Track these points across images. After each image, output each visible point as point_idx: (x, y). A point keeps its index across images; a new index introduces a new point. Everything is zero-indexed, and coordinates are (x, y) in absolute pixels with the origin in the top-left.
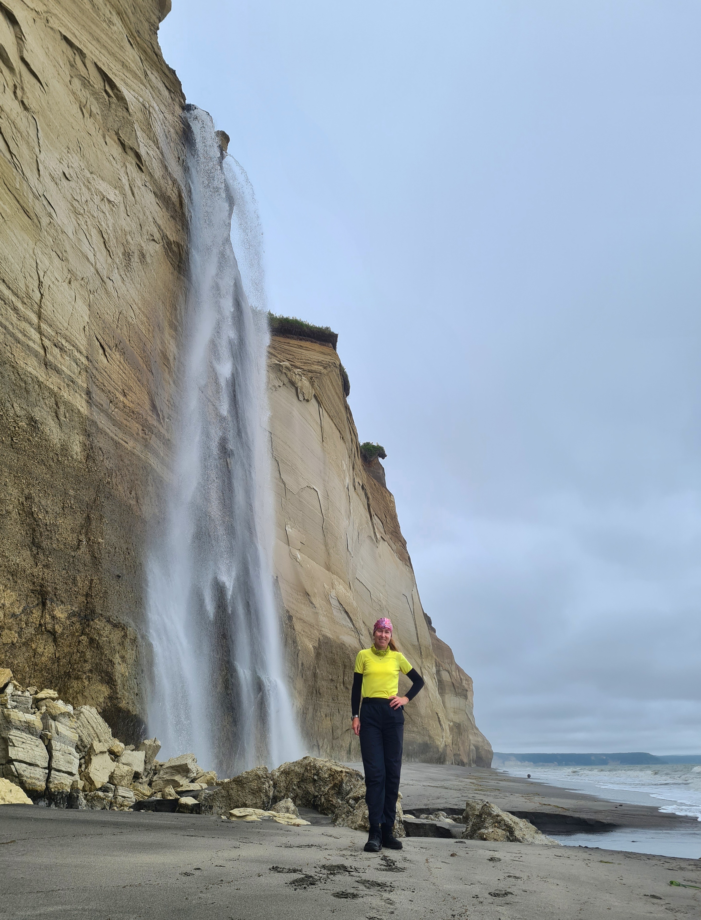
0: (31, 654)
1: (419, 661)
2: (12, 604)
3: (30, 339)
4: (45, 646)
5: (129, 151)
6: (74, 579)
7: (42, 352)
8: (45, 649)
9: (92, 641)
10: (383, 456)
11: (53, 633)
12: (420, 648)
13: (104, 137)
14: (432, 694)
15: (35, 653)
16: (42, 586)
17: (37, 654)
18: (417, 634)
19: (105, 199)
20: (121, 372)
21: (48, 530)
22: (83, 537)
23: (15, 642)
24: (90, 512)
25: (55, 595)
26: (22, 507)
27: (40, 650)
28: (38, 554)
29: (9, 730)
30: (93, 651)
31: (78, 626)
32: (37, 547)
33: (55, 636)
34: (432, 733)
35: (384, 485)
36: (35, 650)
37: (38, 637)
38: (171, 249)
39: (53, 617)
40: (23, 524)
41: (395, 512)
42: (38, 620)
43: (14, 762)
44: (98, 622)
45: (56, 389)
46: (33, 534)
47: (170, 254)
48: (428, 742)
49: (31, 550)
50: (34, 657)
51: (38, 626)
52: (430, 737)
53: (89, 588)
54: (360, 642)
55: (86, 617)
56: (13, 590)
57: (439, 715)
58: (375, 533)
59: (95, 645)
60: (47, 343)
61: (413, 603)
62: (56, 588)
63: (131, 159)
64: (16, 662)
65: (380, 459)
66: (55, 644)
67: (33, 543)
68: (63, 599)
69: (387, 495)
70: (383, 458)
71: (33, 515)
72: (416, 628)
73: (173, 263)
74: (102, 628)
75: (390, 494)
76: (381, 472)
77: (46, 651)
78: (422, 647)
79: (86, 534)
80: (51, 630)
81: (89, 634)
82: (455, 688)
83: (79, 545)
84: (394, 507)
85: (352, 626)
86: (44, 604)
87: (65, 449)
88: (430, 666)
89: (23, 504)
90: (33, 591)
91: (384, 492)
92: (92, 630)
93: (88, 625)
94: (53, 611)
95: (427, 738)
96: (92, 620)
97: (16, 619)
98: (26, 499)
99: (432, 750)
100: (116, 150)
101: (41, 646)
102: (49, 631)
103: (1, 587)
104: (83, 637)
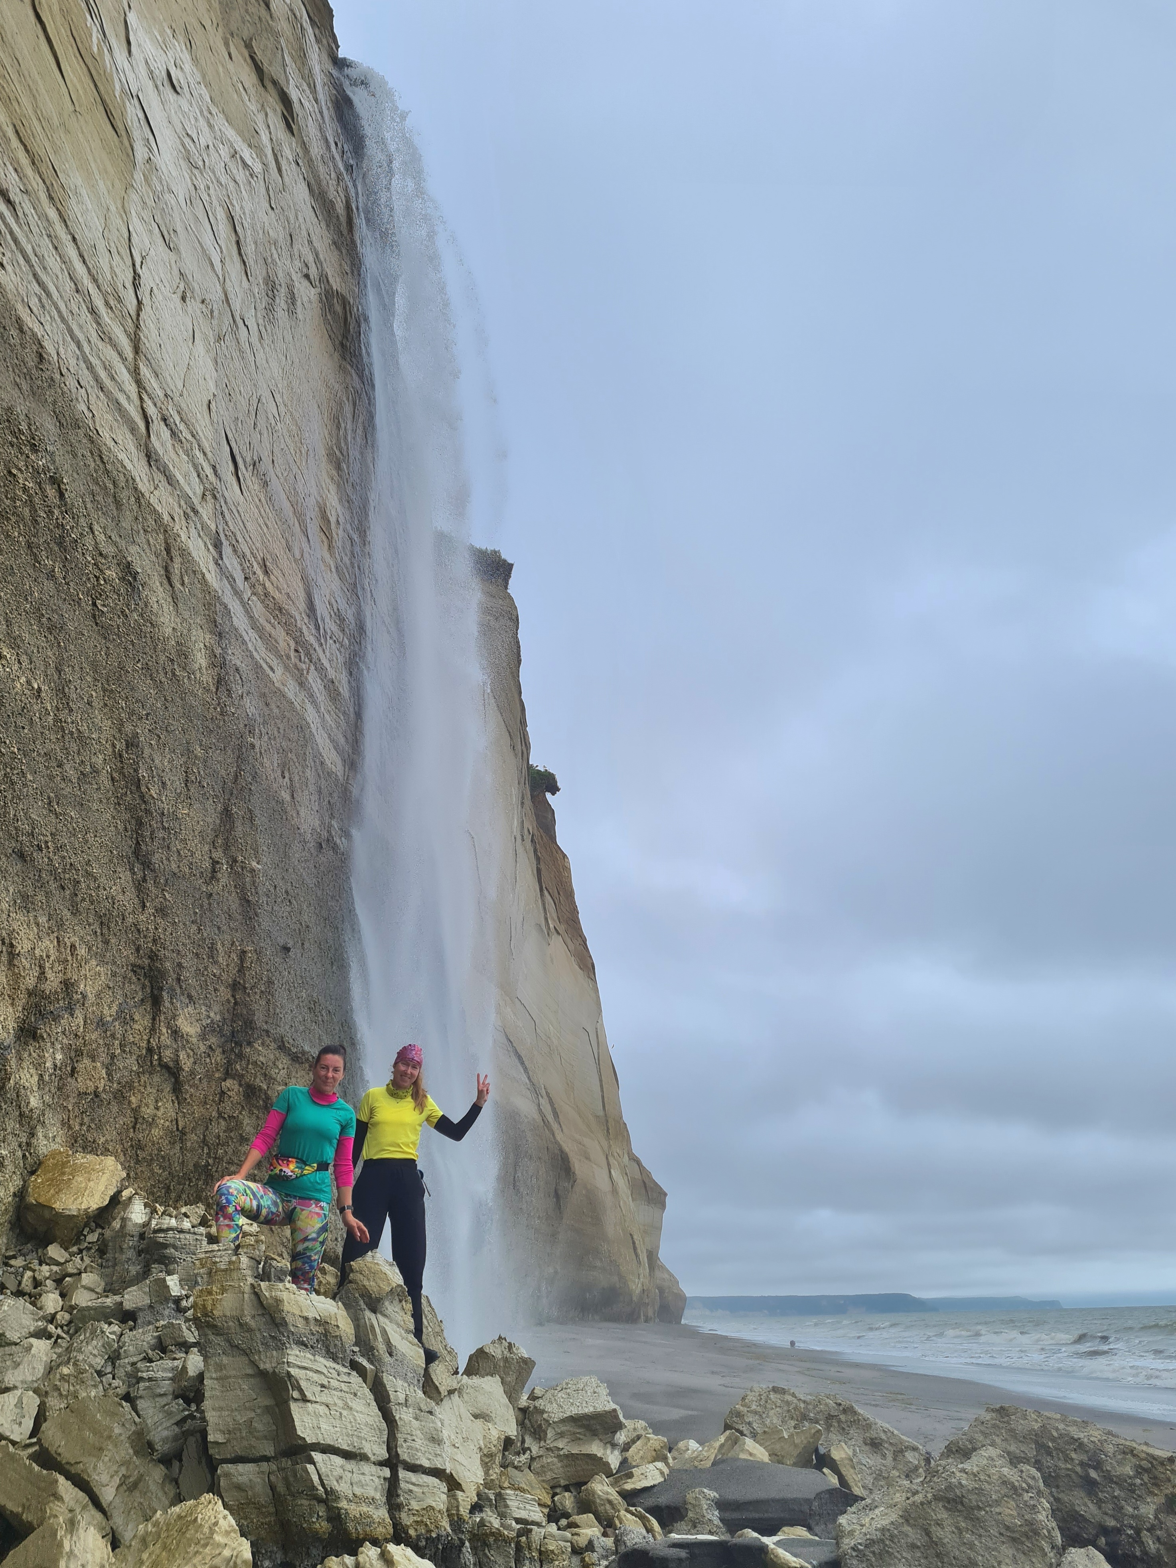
0: (129, 1120)
2: (98, 996)
3: (121, 390)
4: (157, 1101)
5: (269, 85)
6: (212, 948)
7: (142, 425)
8: (157, 1108)
9: (250, 1092)
10: (554, 789)
11: (173, 1071)
12: (607, 1121)
13: (227, 45)
14: (625, 1203)
15: (136, 1119)
16: (153, 957)
17: (140, 1120)
18: (603, 1097)
19: (238, 156)
20: (261, 521)
21: (164, 828)
22: (218, 854)
23: (101, 1089)
24: (229, 800)
25: (179, 980)
26: (119, 764)
27: (147, 1111)
28: (144, 880)
29: (281, 1347)
30: (258, 1117)
31: (218, 1057)
32: (142, 864)
33: (177, 1079)
34: (623, 1269)
35: (553, 838)
36: (136, 1111)
37: (143, 1079)
38: (331, 306)
39: (176, 1033)
40: (119, 804)
41: (571, 885)
42: (145, 1037)
43: (313, 1453)
44: (260, 1048)
45: (166, 518)
46: (137, 833)
47: (329, 317)
48: (617, 1285)
49: (132, 870)
50: (134, 1128)
51: (144, 1052)
52: (621, 1277)
53: (239, 971)
54: (540, 1109)
55: (233, 1036)
56: (102, 962)
57: (635, 1237)
58: (546, 919)
59: (261, 1102)
60: (151, 411)
61: (598, 1043)
62: (180, 965)
63: (273, 101)
64: (102, 1140)
65: (548, 795)
66: (177, 1098)
67: (137, 852)
68: (193, 993)
69: (559, 857)
70: (553, 794)
71: (138, 787)
72: (601, 1086)
74: (270, 1064)
75: (565, 856)
76: (550, 816)
77: (159, 1114)
78: (610, 1120)
79: (226, 847)
80: (171, 1064)
81: (243, 1075)
82: (646, 1191)
83: (214, 871)
84: (569, 877)
85: (527, 1081)
86: (156, 1001)
87: (183, 654)
88: (621, 1154)
89: (121, 756)
90: (135, 968)
91: (554, 851)
92: (250, 1066)
93: (240, 1056)
94: (174, 1017)
95: (615, 1278)
96: (249, 1044)
97: (105, 1032)
98: (127, 747)
99: (621, 1298)
101: (151, 1101)
102: (165, 1067)
103: (82, 951)
104: (229, 1083)
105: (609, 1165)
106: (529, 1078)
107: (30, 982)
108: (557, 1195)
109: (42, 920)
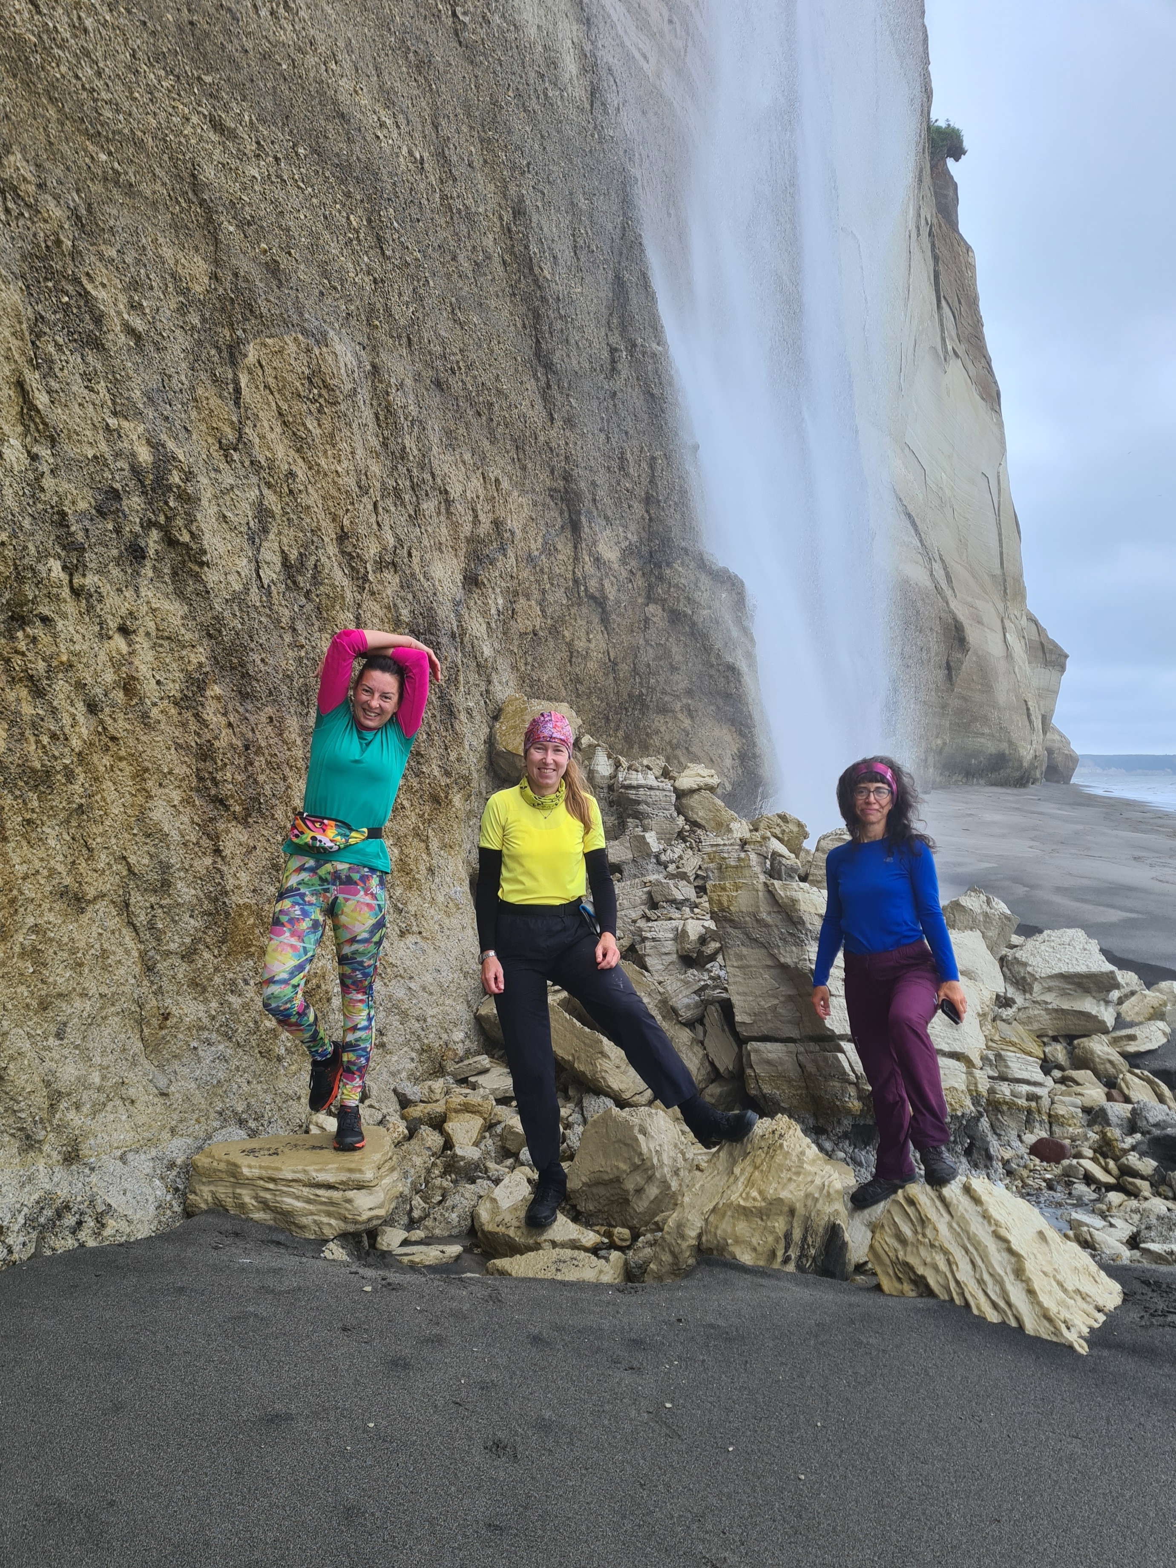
0: (565, 655)
1: (1000, 606)
2: (524, 530)
4: (588, 634)
6: (622, 458)
8: (589, 641)
9: (676, 617)
10: (958, 153)
11: (599, 601)
12: (1005, 581)
14: (1020, 667)
15: (571, 653)
16: (567, 477)
17: (575, 654)
18: (1001, 553)
21: (561, 317)
22: (615, 339)
23: (538, 627)
24: (619, 263)
25: (594, 500)
26: (508, 242)
27: (580, 645)
28: (549, 386)
30: (686, 645)
31: (640, 582)
32: (545, 367)
33: (603, 609)
34: (1014, 736)
35: (955, 224)
36: (570, 644)
37: (573, 611)
39: (597, 560)
40: (515, 295)
41: (975, 289)
42: (570, 568)
44: (680, 569)
46: (536, 328)
48: (1007, 752)
49: (535, 376)
50: (570, 661)
51: (571, 583)
52: (1010, 743)
53: (651, 482)
54: (932, 575)
55: (651, 556)
56: (523, 492)
57: (1030, 704)
58: (943, 339)
59: (687, 628)
61: (999, 490)
62: (594, 484)
64: (546, 677)
65: (950, 162)
66: (606, 628)
67: (538, 354)
68: (610, 514)
69: (961, 250)
70: (957, 160)
71: (531, 269)
72: (1000, 541)
74: (692, 585)
75: (968, 248)
76: (951, 194)
77: (592, 646)
78: (1008, 579)
79: (623, 328)
80: (597, 594)
81: (665, 600)
83: (613, 361)
84: (973, 278)
85: (919, 544)
86: (575, 527)
87: (552, 63)
88: (1018, 615)
89: (509, 230)
90: (552, 493)
91: (954, 243)
92: (672, 589)
93: (661, 578)
94: (595, 543)
95: (1004, 746)
96: (669, 565)
97: (534, 568)
98: (514, 217)
99: (1010, 764)
101: (582, 634)
102: (592, 597)
103: (505, 484)
104: (652, 608)
105: (1004, 628)
106: (921, 541)
107: (467, 529)
108: (949, 668)
109: (467, 456)
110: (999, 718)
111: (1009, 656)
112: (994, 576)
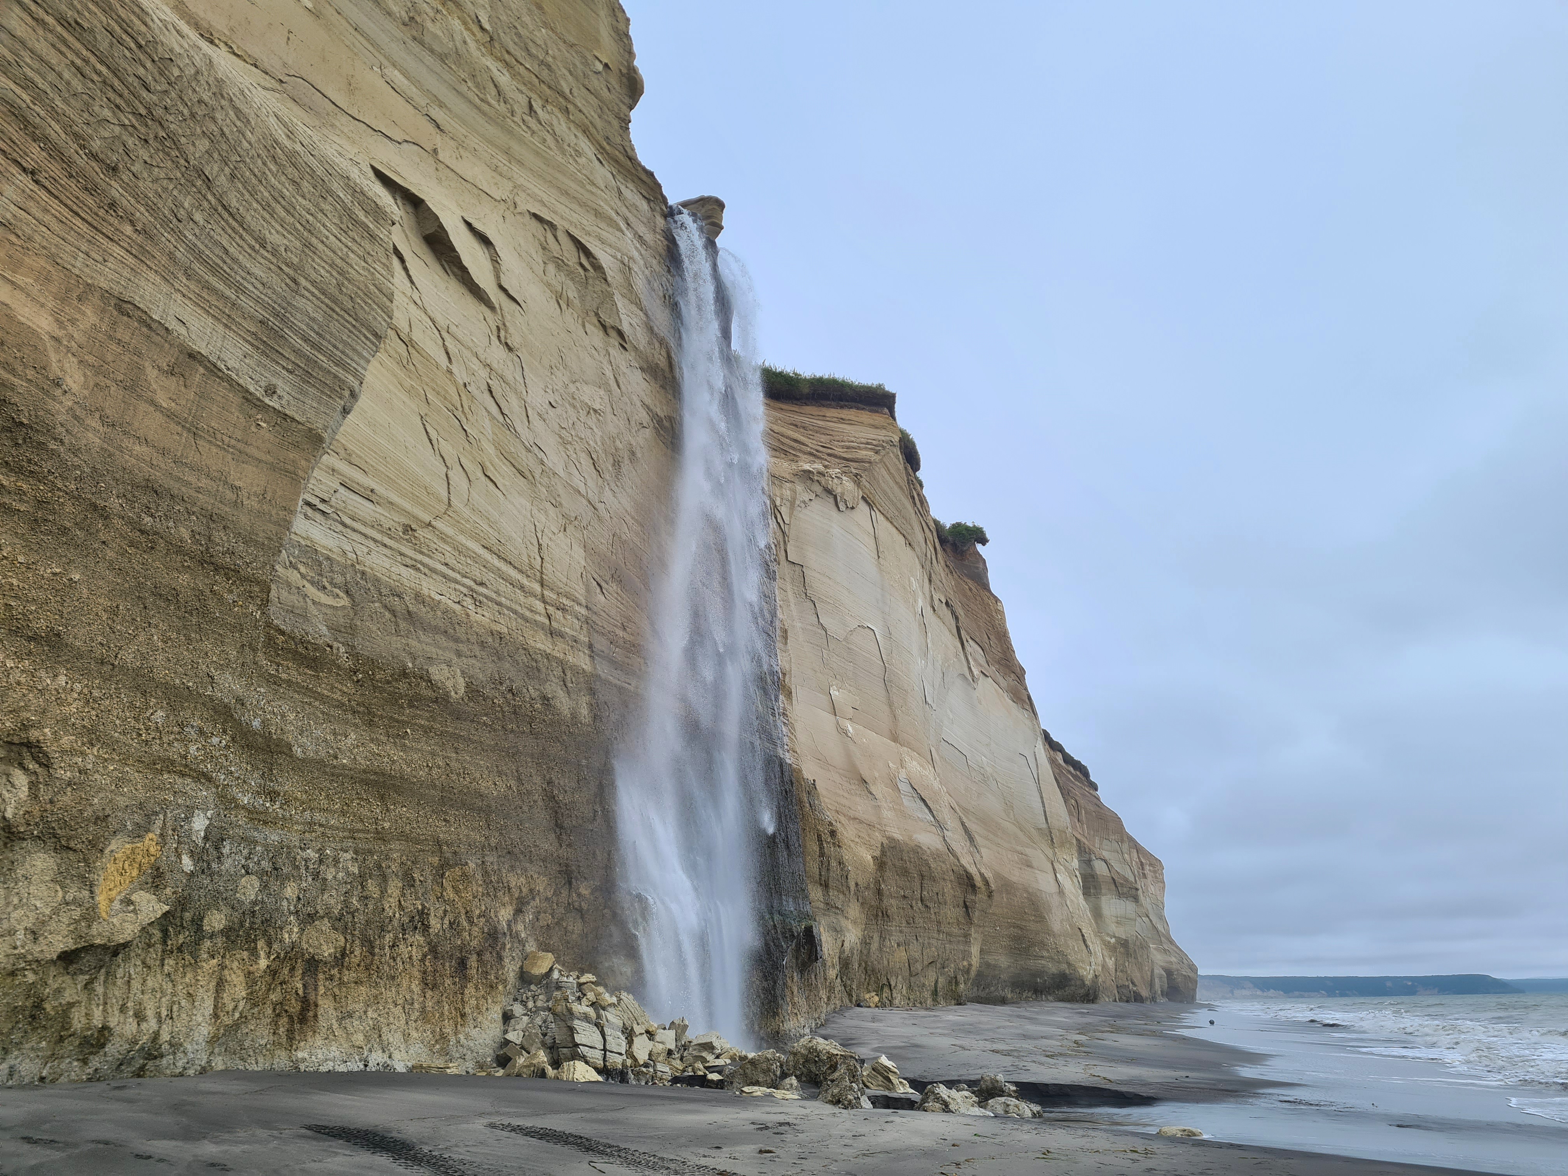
0: (563, 933)
1: (1049, 852)
2: (545, 889)
3: (536, 613)
4: (574, 923)
5: (610, 331)
6: (594, 854)
7: (547, 622)
8: (574, 926)
9: (615, 914)
10: (984, 541)
11: (580, 910)
13: (584, 326)
14: (1072, 901)
15: (566, 932)
16: (567, 866)
18: (1045, 812)
19: (591, 411)
20: (619, 604)
21: (568, 809)
22: (597, 807)
23: (550, 924)
25: (579, 872)
26: (545, 793)
27: (570, 928)
28: (561, 835)
29: (573, 1020)
32: (560, 828)
33: (582, 913)
34: (1072, 958)
35: (986, 587)
37: (567, 915)
38: (662, 426)
39: (579, 895)
40: (547, 809)
41: (1004, 626)
43: (579, 1046)
45: (562, 656)
46: (556, 817)
47: (662, 432)
48: (1067, 972)
49: (555, 833)
52: (1069, 964)
54: (945, 840)
55: (607, 890)
56: (545, 876)
57: (1083, 931)
58: (969, 667)
60: (551, 610)
62: (579, 866)
63: (615, 340)
65: (979, 547)
66: (583, 921)
67: (557, 825)
68: (587, 876)
69: (991, 602)
70: (984, 545)
71: (554, 799)
72: (1043, 802)
73: (665, 441)
74: (623, 901)
75: (997, 600)
76: (981, 566)
77: (575, 928)
78: (1053, 831)
79: (601, 803)
80: (578, 908)
82: (1116, 886)
84: (1003, 619)
85: (932, 819)
86: (570, 883)
87: (574, 716)
88: (1068, 859)
89: (546, 790)
90: (560, 872)
91: (985, 598)
94: (578, 889)
95: (1064, 966)
96: (613, 893)
97: (549, 902)
99: (1073, 982)
100: (596, 336)
101: (571, 923)
102: (576, 909)
103: (535, 876)
104: (605, 911)
105: (1054, 869)
106: (934, 817)
107: (517, 895)
108: (966, 907)
109: (519, 872)
110: (1055, 943)
111: (1061, 892)
112: (1039, 829)
